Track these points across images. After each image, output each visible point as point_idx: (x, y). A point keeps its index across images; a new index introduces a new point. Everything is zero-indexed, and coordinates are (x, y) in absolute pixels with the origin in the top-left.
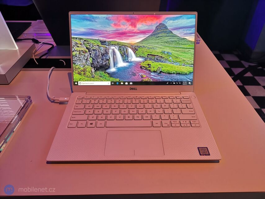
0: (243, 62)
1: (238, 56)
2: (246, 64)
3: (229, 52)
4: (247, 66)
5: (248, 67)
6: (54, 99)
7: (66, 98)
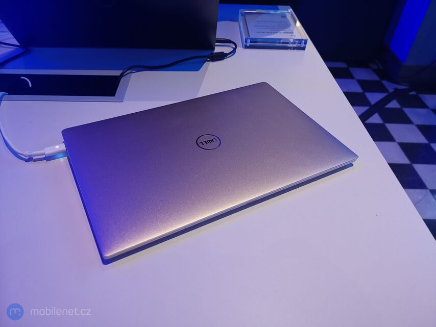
0: (385, 82)
1: (377, 72)
2: (391, 87)
3: (363, 64)
4: (391, 90)
5: (392, 92)
6: (29, 154)
7: (57, 147)
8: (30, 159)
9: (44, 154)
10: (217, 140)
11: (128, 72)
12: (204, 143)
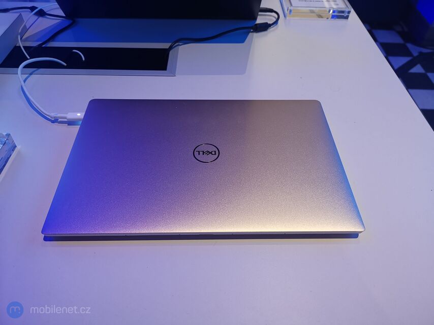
0: (409, 45)
1: (401, 34)
4: (416, 54)
6: (55, 116)
7: (79, 114)
8: (55, 121)
9: (66, 118)
10: (215, 154)
11: (177, 44)
12: (201, 153)
